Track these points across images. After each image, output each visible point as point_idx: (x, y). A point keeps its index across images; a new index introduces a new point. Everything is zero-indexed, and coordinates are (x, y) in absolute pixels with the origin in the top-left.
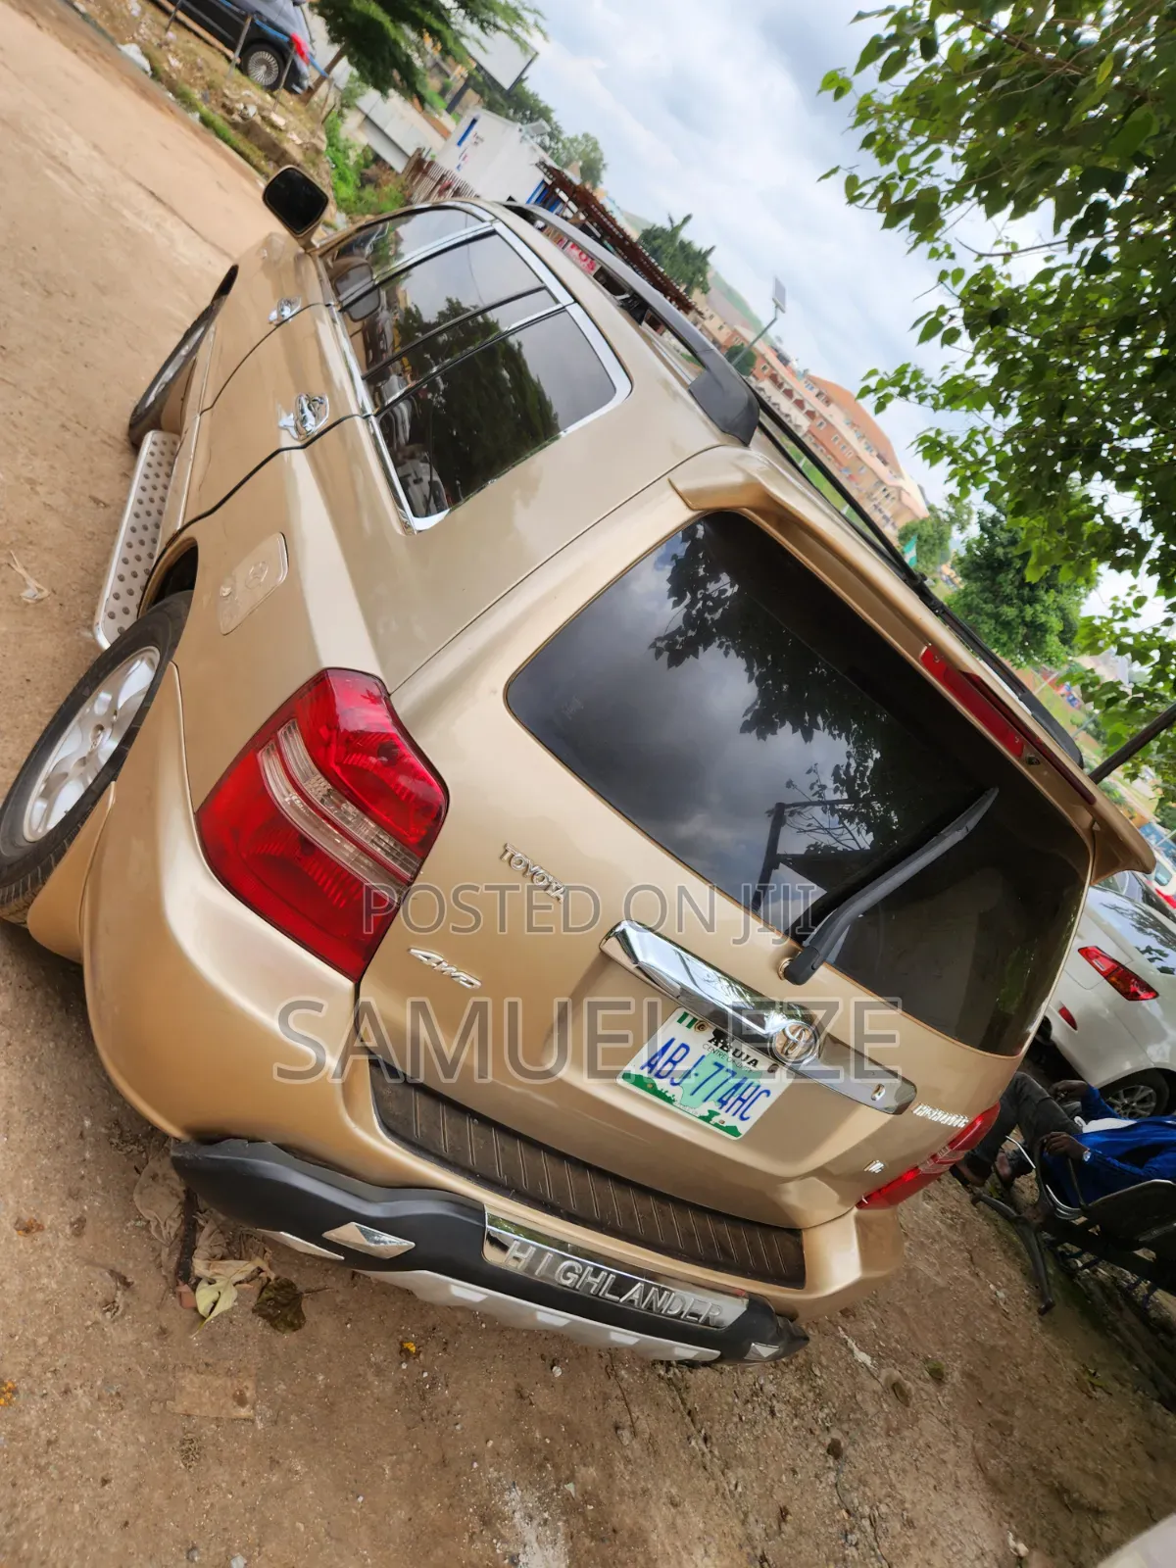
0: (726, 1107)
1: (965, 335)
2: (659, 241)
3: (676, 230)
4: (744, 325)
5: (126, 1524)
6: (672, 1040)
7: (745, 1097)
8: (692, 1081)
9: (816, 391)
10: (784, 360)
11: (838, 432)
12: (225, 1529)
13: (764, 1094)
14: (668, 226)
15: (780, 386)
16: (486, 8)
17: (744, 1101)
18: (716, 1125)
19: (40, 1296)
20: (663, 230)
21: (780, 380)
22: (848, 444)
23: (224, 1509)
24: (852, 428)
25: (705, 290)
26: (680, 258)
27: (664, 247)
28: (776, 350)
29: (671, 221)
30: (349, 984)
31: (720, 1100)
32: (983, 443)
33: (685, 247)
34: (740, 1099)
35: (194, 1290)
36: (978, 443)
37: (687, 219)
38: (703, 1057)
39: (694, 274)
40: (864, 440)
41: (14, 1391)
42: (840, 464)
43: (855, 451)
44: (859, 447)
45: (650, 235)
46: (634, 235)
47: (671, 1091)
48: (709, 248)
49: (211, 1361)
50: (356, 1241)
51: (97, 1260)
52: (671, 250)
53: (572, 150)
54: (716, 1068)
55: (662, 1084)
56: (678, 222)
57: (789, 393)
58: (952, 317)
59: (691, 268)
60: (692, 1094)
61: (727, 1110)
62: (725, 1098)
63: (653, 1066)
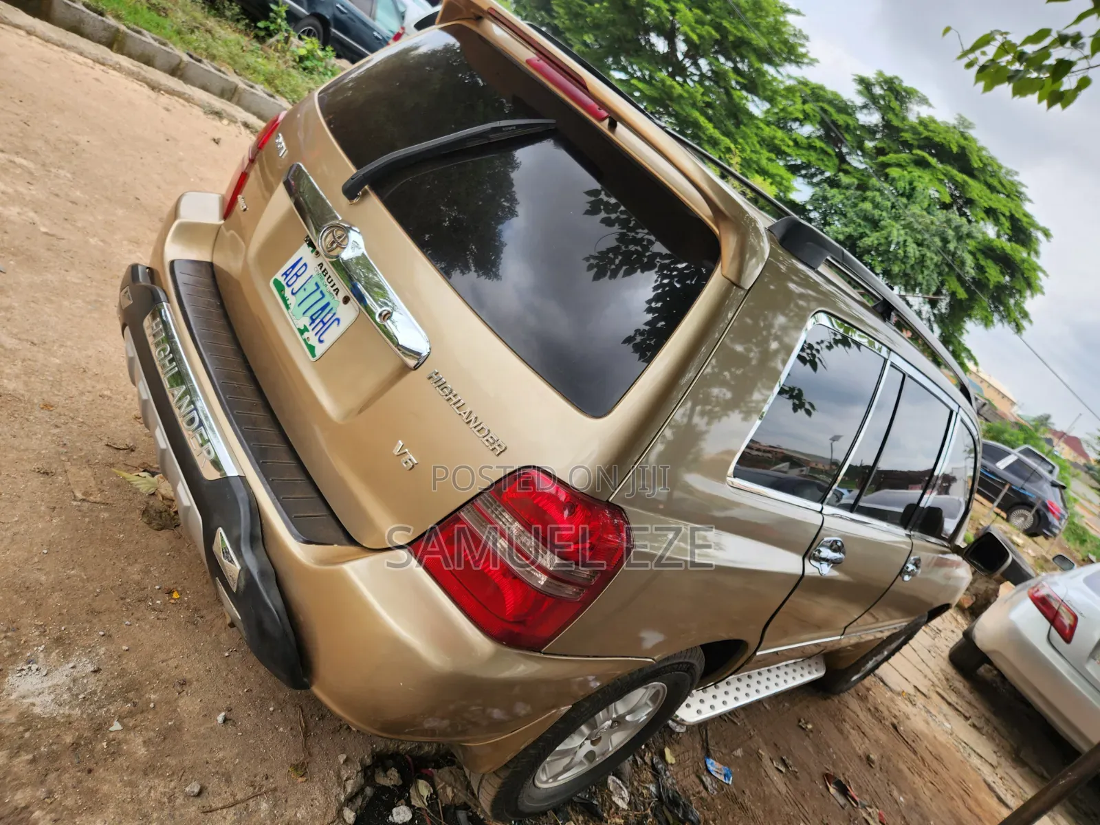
0: (313, 325)
6: (301, 259)
7: (326, 319)
8: (302, 295)
13: (336, 322)
17: (324, 324)
18: (304, 340)
31: (311, 317)
34: (322, 321)
38: (312, 276)
47: (290, 299)
54: (315, 289)
55: (288, 292)
60: (299, 305)
61: (313, 329)
62: (314, 317)
63: (287, 276)
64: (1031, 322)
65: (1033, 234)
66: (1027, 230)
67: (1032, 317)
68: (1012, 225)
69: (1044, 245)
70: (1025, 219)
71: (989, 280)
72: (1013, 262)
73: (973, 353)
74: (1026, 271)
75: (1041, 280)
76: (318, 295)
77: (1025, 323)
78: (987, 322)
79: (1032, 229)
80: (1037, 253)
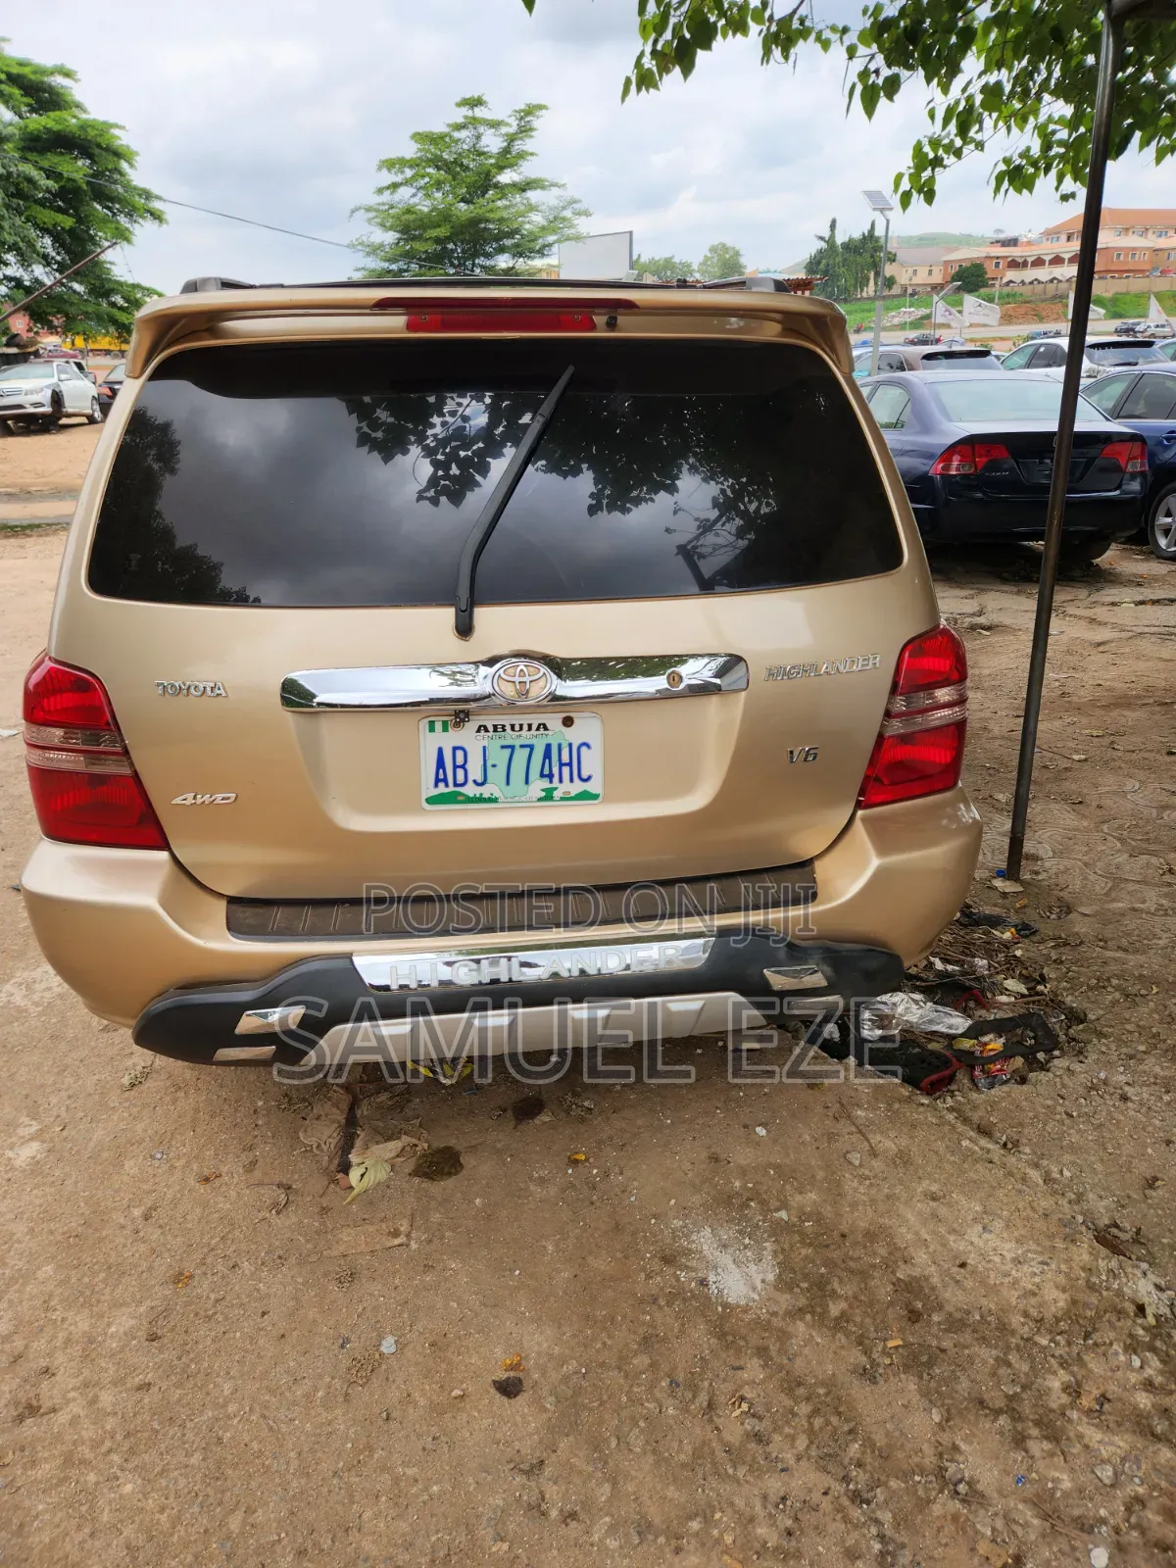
0: (556, 779)
1: (904, 73)
2: (824, 262)
3: (831, 242)
4: (950, 250)
5: (283, 1336)
6: (440, 751)
7: (565, 758)
8: (497, 775)
9: (1064, 237)
10: (1013, 242)
11: (1116, 249)
12: (378, 1322)
13: (584, 749)
14: (824, 245)
15: (1025, 264)
16: (533, 241)
17: (570, 764)
18: (562, 799)
19: (216, 1215)
20: (820, 251)
21: (1020, 260)
22: (1134, 249)
23: (376, 1309)
24: (1127, 234)
25: (892, 259)
26: (851, 257)
27: (831, 262)
28: (997, 242)
29: (822, 238)
30: (164, 855)
31: (542, 775)
32: (1058, 127)
33: (850, 247)
34: (561, 765)
35: (347, 1174)
36: (1054, 132)
37: (833, 225)
38: (484, 747)
39: (872, 257)
40: (1150, 232)
41: (191, 1277)
42: (1143, 271)
43: (1148, 249)
44: (1152, 241)
45: (813, 265)
46: (802, 275)
47: (485, 791)
48: (869, 227)
49: (366, 1216)
50: (254, 1025)
51: (266, 1181)
52: (839, 259)
53: (709, 269)
54: (508, 751)
55: (470, 790)
56: (827, 234)
57: (1039, 262)
58: (877, 72)
59: (867, 256)
60: (508, 783)
61: (561, 781)
62: (546, 772)
63: (445, 780)
64: (159, 198)
65: (53, 84)
66: (42, 83)
67: (155, 190)
68: (21, 88)
69: (77, 91)
70: (26, 71)
71: (74, 181)
72: (74, 137)
73: (145, 284)
74: (99, 139)
75: (119, 138)
76: (521, 756)
77: (156, 205)
78: (123, 236)
79: (46, 79)
80: (78, 106)
